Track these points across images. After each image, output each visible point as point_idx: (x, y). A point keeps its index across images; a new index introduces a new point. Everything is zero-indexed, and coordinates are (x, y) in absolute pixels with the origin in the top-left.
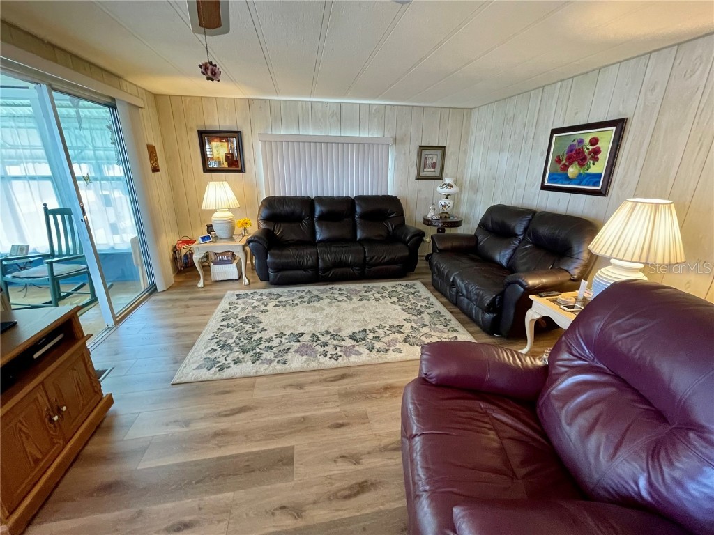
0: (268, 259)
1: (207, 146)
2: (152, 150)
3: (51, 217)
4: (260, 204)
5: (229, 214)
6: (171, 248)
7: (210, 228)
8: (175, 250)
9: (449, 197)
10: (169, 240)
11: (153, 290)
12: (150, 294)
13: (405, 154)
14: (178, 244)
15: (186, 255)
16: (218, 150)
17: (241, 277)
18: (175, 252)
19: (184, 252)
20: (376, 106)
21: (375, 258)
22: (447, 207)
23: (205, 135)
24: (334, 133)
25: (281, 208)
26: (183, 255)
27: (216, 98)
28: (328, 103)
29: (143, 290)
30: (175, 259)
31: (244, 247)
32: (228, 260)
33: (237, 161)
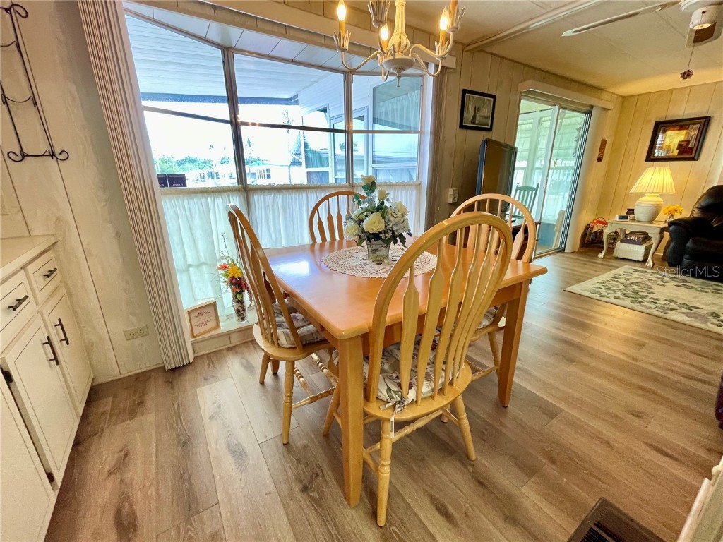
0: (688, 245)
1: (660, 136)
2: (604, 142)
3: (518, 191)
4: (705, 192)
5: (658, 199)
6: (585, 224)
7: (631, 211)
8: (588, 227)
10: (587, 218)
11: (562, 250)
12: (558, 252)
14: (593, 222)
15: (596, 232)
16: (672, 139)
17: (645, 260)
18: (587, 229)
19: (596, 229)
23: (662, 126)
26: (594, 231)
27: (692, 86)
29: (553, 248)
30: (585, 234)
31: (663, 230)
32: (639, 241)
33: (692, 149)
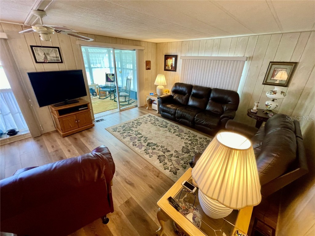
4: (174, 85)
5: (162, 87)
9: (275, 100)
13: (257, 67)
16: (169, 63)
20: (243, 37)
21: (199, 121)
22: (269, 107)
24: (214, 55)
25: (179, 88)
27: (172, 42)
28: (214, 39)
33: (174, 67)
